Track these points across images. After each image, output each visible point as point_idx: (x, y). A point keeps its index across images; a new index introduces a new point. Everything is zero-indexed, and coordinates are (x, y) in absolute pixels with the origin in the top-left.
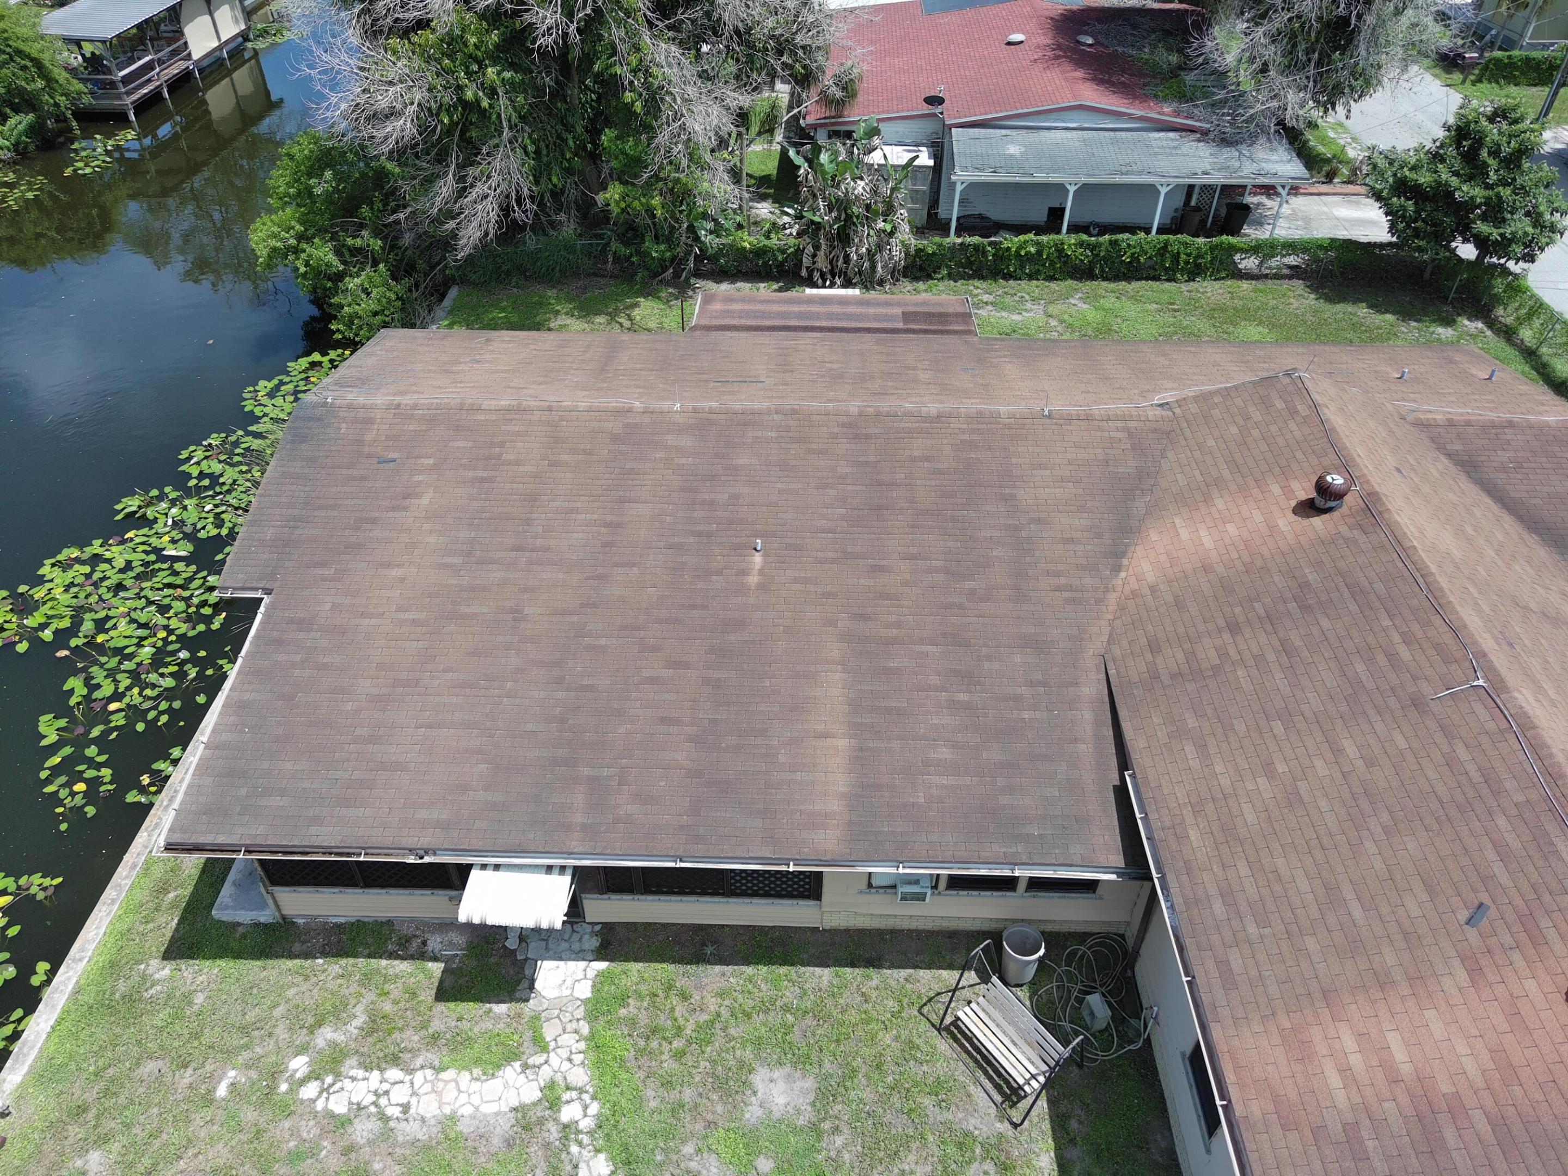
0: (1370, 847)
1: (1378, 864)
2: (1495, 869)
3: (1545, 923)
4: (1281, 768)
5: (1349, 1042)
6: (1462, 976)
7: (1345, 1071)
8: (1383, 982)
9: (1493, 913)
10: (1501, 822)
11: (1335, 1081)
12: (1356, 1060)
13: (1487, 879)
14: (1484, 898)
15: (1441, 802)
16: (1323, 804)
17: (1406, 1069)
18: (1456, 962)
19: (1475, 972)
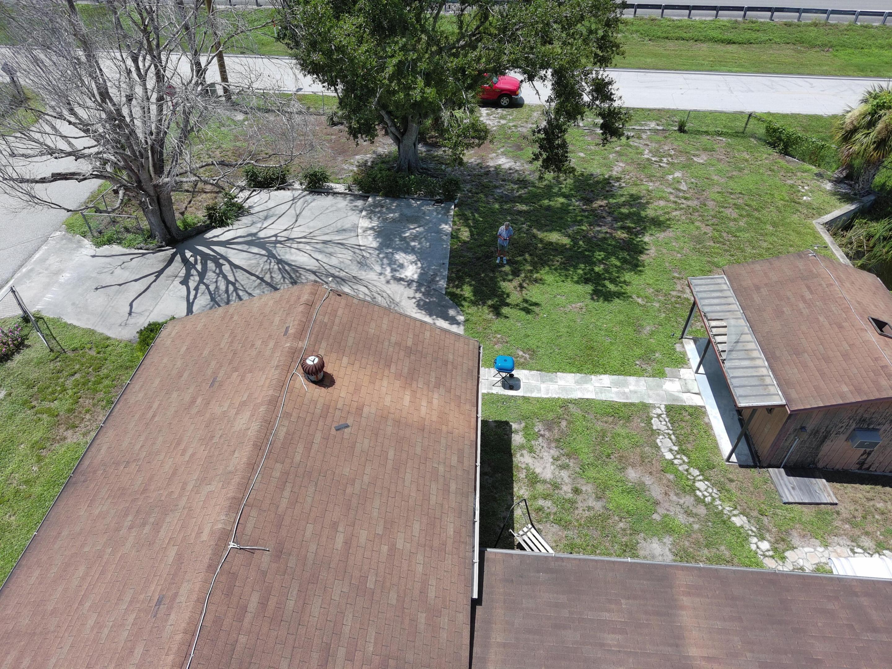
0: (366, 479)
1: (368, 470)
2: (319, 440)
3: (318, 411)
4: (385, 548)
5: (423, 410)
6: (366, 410)
7: (430, 402)
8: (397, 423)
9: (335, 424)
10: (298, 458)
11: (435, 402)
12: (424, 403)
13: (326, 438)
14: (333, 431)
15: (316, 484)
16: (375, 514)
17: (408, 392)
18: (364, 415)
19: (360, 410)
